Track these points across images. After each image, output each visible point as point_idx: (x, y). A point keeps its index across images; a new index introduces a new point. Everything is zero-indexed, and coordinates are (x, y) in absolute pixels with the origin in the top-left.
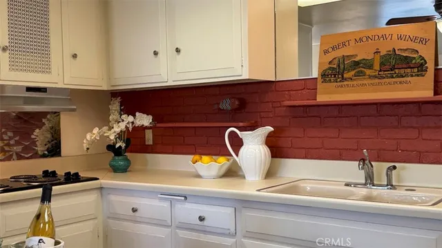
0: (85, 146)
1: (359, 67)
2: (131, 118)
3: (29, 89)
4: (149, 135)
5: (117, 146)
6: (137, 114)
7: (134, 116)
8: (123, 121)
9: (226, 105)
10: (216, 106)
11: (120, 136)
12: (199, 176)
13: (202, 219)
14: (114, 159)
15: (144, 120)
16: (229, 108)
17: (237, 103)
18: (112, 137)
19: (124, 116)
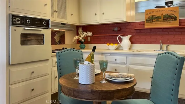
0: (73, 41)
1: (157, 19)
2: (86, 33)
3: (62, 24)
4: (89, 39)
5: (82, 41)
6: (88, 32)
7: (87, 32)
8: (84, 34)
9: (116, 29)
10: (113, 30)
11: (83, 38)
12: (109, 49)
13: (116, 60)
14: (81, 45)
15: (90, 34)
16: (117, 30)
17: (119, 28)
18: (81, 39)
19: (84, 33)
